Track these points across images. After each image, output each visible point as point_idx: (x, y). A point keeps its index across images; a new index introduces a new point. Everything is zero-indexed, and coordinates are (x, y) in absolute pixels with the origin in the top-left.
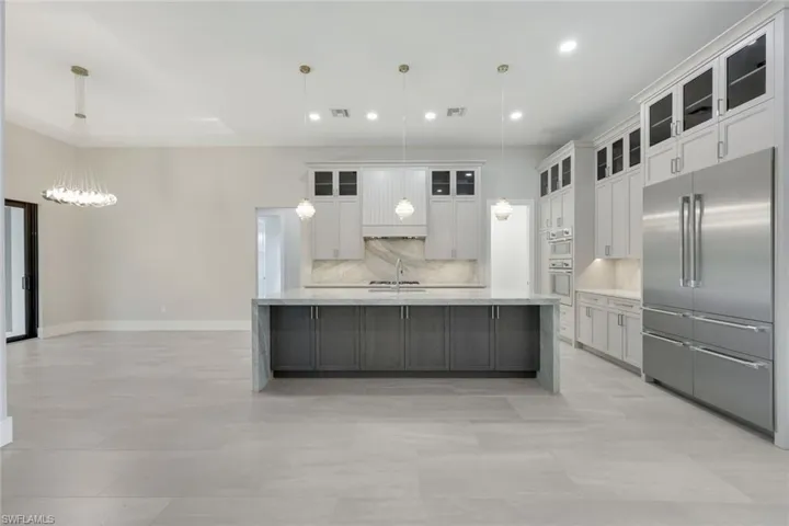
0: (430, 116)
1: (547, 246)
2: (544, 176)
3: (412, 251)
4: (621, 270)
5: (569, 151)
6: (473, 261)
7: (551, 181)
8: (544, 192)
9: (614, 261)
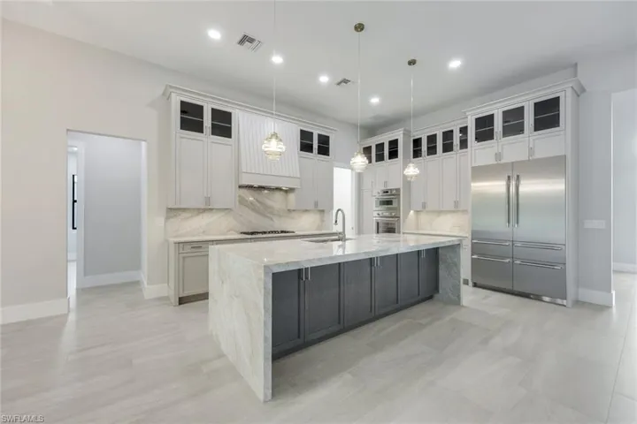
0: (324, 79)
2: (368, 149)
3: (276, 201)
7: (375, 154)
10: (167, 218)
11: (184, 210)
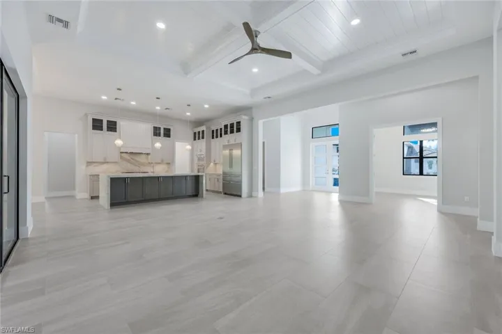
0: (158, 108)
1: (196, 159)
2: (195, 133)
3: (142, 159)
4: (218, 166)
5: (204, 128)
6: (168, 164)
7: (197, 136)
8: (195, 139)
9: (216, 164)
10: (87, 166)
11: (94, 162)
